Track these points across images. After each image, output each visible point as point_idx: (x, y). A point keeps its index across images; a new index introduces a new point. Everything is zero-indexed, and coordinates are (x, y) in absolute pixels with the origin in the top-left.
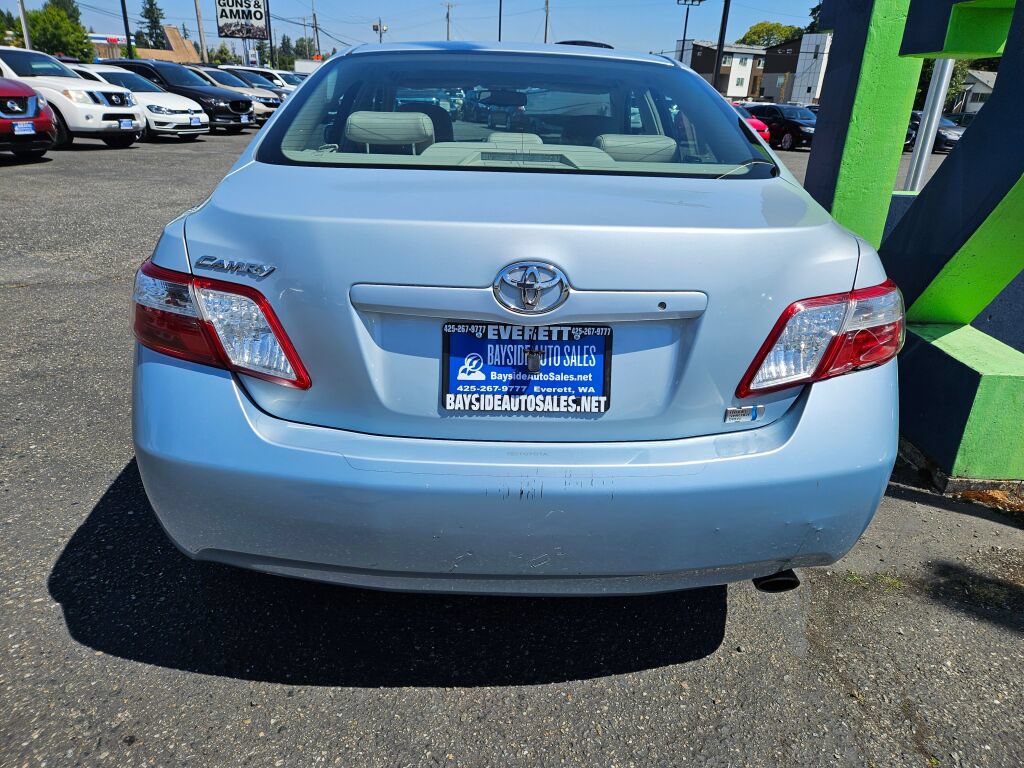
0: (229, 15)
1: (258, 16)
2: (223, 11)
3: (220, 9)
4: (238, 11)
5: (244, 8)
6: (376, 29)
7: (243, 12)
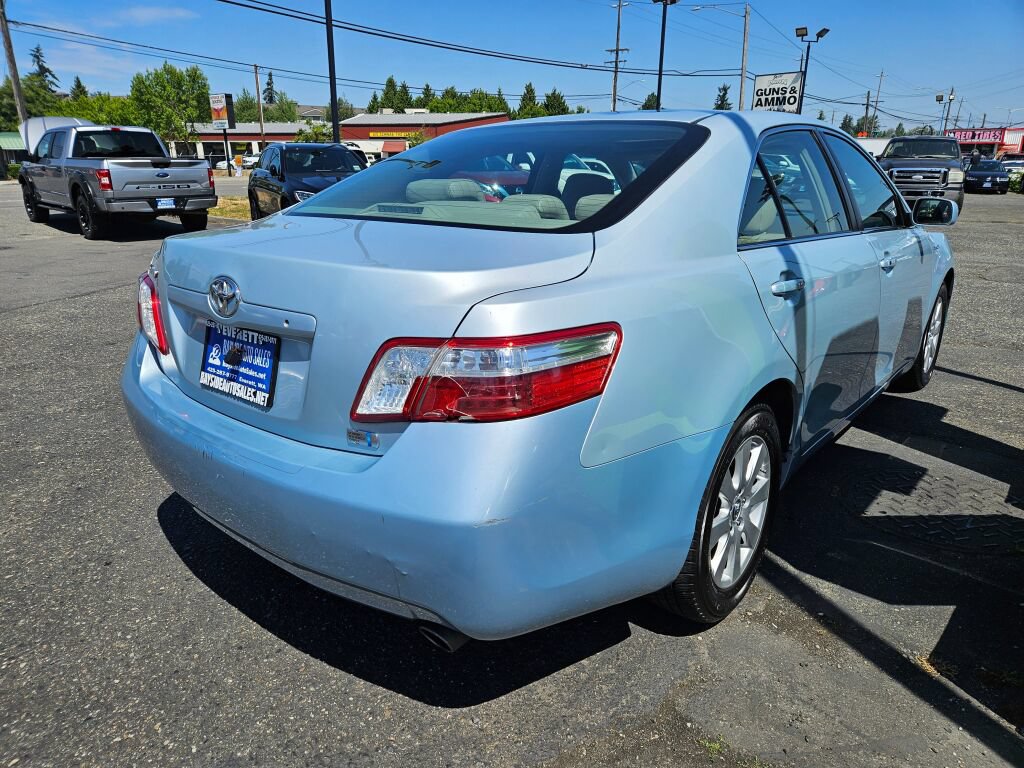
0: (763, 103)
1: (792, 100)
2: (760, 100)
3: (756, 98)
4: (773, 99)
5: (780, 95)
6: (940, 99)
7: (778, 98)
